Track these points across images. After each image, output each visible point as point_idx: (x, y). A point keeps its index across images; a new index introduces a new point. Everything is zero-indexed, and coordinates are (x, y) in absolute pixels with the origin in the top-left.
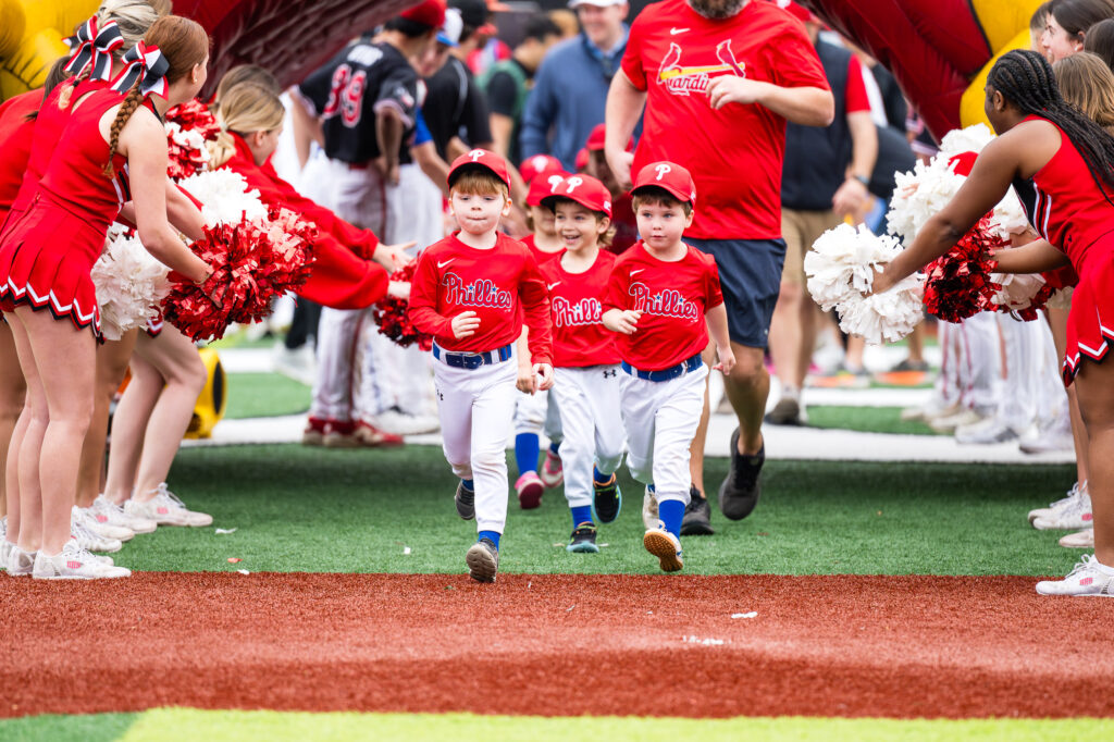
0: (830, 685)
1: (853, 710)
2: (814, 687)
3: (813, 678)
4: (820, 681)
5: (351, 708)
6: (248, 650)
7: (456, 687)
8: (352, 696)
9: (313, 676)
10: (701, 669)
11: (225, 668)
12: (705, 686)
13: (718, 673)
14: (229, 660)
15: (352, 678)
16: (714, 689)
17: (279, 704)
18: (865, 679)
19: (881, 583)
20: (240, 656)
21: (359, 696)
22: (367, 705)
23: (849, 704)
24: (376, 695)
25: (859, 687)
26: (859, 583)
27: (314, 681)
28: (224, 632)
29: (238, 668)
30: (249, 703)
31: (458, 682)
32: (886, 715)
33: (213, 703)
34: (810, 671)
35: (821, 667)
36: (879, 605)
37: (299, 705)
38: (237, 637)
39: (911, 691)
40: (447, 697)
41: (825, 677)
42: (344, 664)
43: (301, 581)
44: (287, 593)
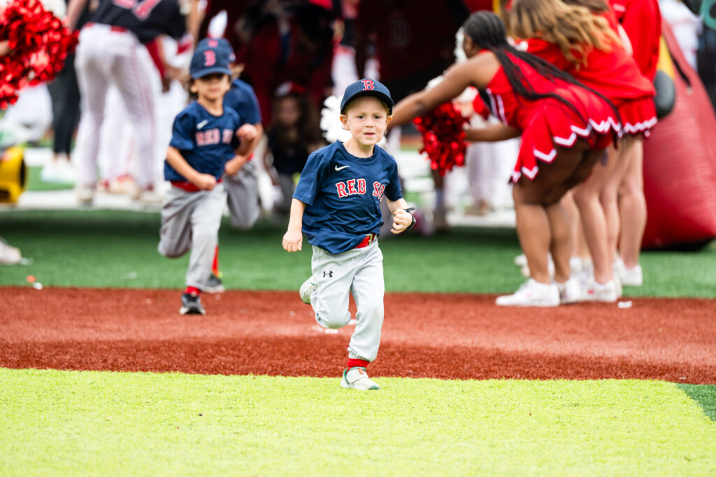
0: (404, 358)
1: (416, 373)
2: (393, 359)
3: (393, 354)
4: (398, 355)
5: (104, 368)
6: (41, 333)
7: (171, 357)
8: (105, 361)
9: (81, 348)
10: (323, 347)
11: (26, 344)
12: (326, 358)
13: (334, 350)
14: (28, 338)
15: (106, 350)
16: (332, 359)
17: (59, 366)
18: (426, 354)
19: (438, 298)
20: (35, 336)
21: (110, 361)
22: (114, 367)
23: (415, 370)
24: (120, 361)
25: (421, 359)
26: (424, 298)
27: (82, 352)
28: (25, 322)
29: (34, 344)
30: (41, 364)
31: (171, 353)
32: (437, 377)
33: (18, 365)
34: (391, 350)
35: (398, 347)
36: (436, 311)
37: (71, 367)
38: (34, 325)
39: (454, 362)
40: (164, 362)
41: (400, 353)
42: (100, 342)
43: (73, 292)
44: (65, 299)
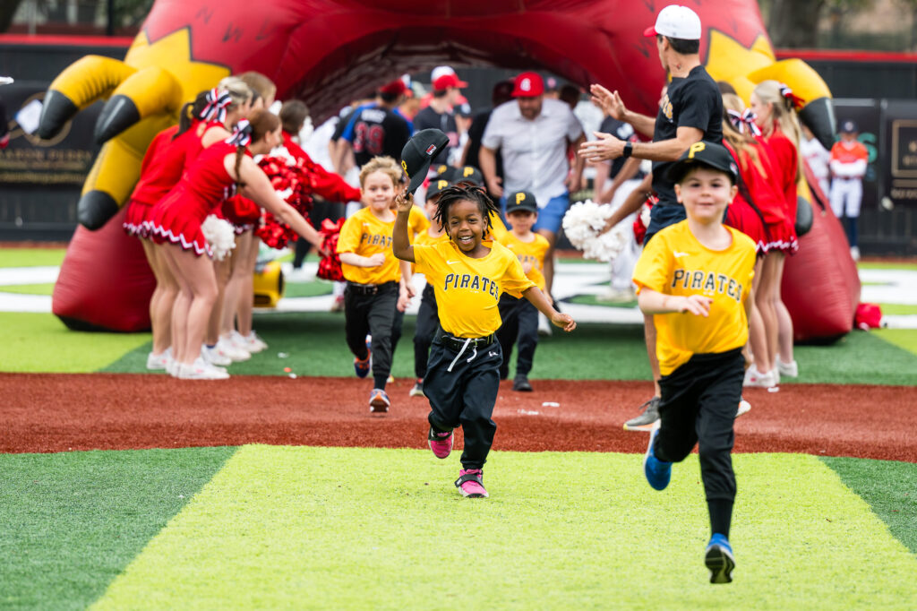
0: (593, 435)
1: (604, 448)
2: (584, 436)
3: (583, 432)
4: (588, 433)
5: (347, 445)
6: (295, 416)
7: (402, 435)
8: (348, 439)
9: (328, 428)
10: (527, 426)
11: (283, 424)
12: (529, 436)
13: (536, 428)
14: (285, 420)
15: (349, 430)
16: (533, 437)
17: (311, 443)
18: (611, 432)
19: (620, 385)
20: (291, 418)
21: (352, 439)
22: (355, 444)
23: (602, 445)
24: (360, 438)
25: (607, 436)
26: (608, 385)
27: (329, 431)
28: (282, 406)
29: (290, 425)
30: (295, 442)
31: (402, 432)
32: (621, 451)
33: (277, 442)
34: (584, 428)
35: (588, 426)
36: (618, 396)
37: (320, 444)
38: (289, 408)
39: (634, 439)
40: (396, 439)
41: (590, 431)
42: (344, 423)
43: (322, 381)
44: (315, 387)
